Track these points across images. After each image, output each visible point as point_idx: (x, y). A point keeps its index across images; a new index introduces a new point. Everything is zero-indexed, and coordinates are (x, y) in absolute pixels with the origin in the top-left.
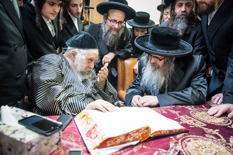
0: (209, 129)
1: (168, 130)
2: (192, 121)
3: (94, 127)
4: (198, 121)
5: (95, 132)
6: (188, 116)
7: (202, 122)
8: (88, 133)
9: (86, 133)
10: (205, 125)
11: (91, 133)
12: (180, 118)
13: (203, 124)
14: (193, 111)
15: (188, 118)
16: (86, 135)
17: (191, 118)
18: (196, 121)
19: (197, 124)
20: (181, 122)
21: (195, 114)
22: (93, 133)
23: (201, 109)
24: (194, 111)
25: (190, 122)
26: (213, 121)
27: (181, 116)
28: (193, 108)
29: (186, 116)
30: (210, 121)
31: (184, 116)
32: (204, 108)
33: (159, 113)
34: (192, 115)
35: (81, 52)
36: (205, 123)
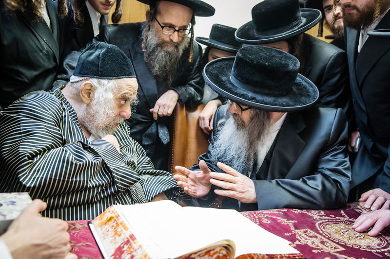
0: (348, 257)
1: (267, 255)
2: (317, 241)
3: (128, 241)
4: (330, 242)
5: (130, 250)
6: (311, 231)
7: (338, 243)
8: (116, 251)
9: (113, 252)
10: (342, 249)
11: (122, 252)
12: (295, 234)
13: (338, 248)
14: (321, 222)
15: (311, 235)
16: (113, 257)
17: (316, 234)
18: (326, 242)
19: (328, 247)
20: (297, 242)
21: (324, 228)
22: (125, 252)
23: (338, 218)
24: (324, 221)
25: (313, 243)
26: (358, 242)
27: (297, 231)
28: (323, 216)
29: (307, 231)
30: (352, 242)
31: (304, 230)
32: (343, 217)
33: (256, 223)
34: (319, 229)
35: (104, 85)
36: (342, 245)
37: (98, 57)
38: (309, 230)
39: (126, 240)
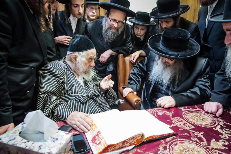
0: (196, 131)
1: (159, 135)
2: (182, 123)
3: (98, 134)
4: (188, 123)
5: (99, 139)
7: (191, 124)
8: (93, 138)
9: (91, 139)
10: (193, 127)
12: (172, 120)
13: (192, 127)
14: (185, 112)
15: (179, 120)
16: (92, 141)
17: (182, 120)
19: (186, 126)
20: (173, 125)
21: (186, 116)
22: (97, 140)
23: (193, 109)
24: (186, 111)
25: (180, 125)
26: (201, 123)
27: (173, 118)
28: (186, 108)
29: (178, 118)
30: (198, 123)
31: (177, 117)
32: (196, 108)
33: (154, 116)
34: (184, 117)
36: (193, 125)
37: (77, 42)
38: (179, 117)
39: (97, 134)
